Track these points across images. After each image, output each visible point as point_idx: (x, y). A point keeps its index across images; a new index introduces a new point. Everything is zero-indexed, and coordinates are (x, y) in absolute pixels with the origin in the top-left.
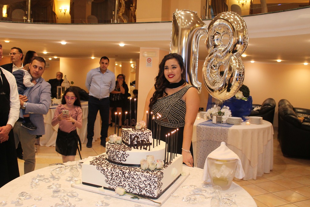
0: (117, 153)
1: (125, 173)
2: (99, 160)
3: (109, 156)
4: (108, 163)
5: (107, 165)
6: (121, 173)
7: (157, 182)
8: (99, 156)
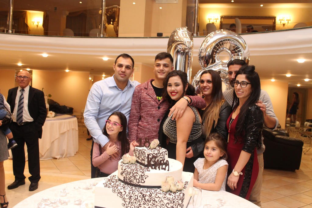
0: (135, 174)
1: (146, 196)
2: (112, 182)
3: (124, 177)
4: (123, 185)
5: (124, 188)
6: (140, 196)
7: (181, 205)
8: (110, 177)
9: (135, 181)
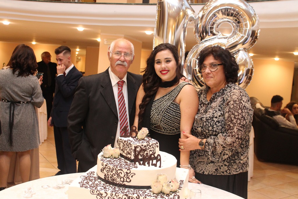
0: (119, 171)
2: (90, 180)
3: (105, 175)
4: (104, 184)
5: (105, 188)
6: (125, 198)
8: (87, 174)
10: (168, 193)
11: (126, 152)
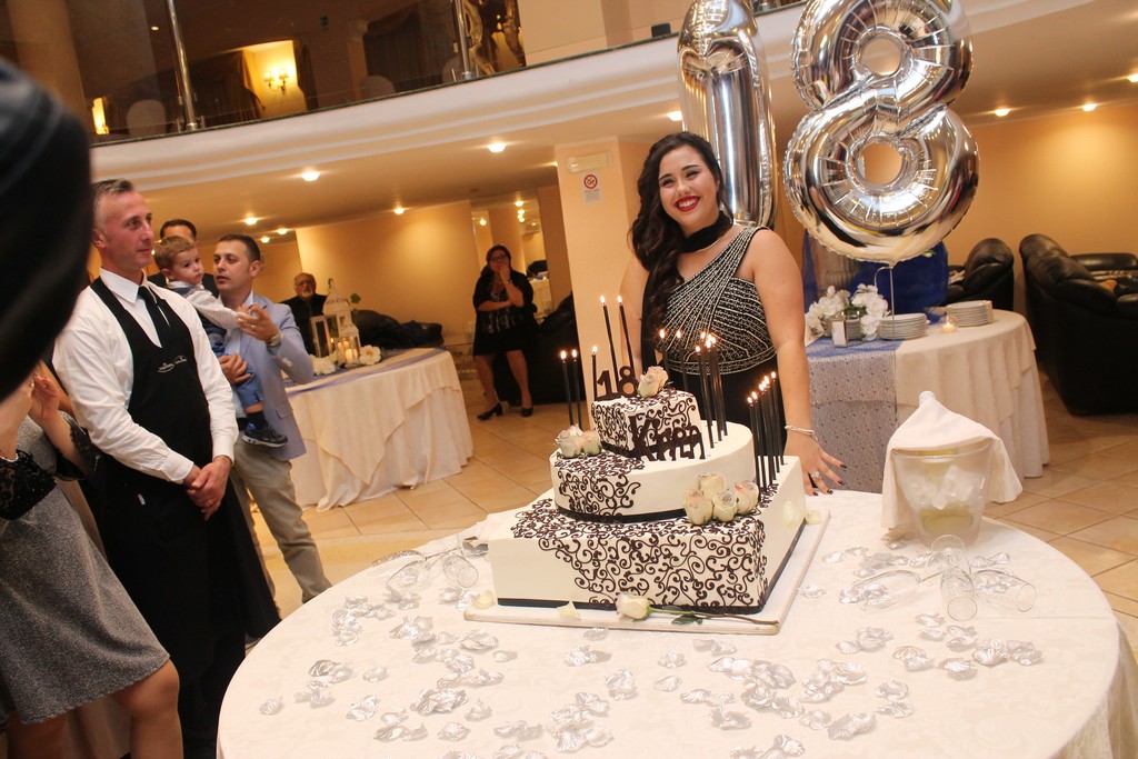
0: (600, 485)
1: (640, 546)
2: (539, 520)
3: (571, 500)
4: (571, 523)
5: (573, 531)
6: (624, 547)
7: (753, 557)
8: (534, 506)
9: (603, 505)
10: (731, 518)
11: (614, 435)
